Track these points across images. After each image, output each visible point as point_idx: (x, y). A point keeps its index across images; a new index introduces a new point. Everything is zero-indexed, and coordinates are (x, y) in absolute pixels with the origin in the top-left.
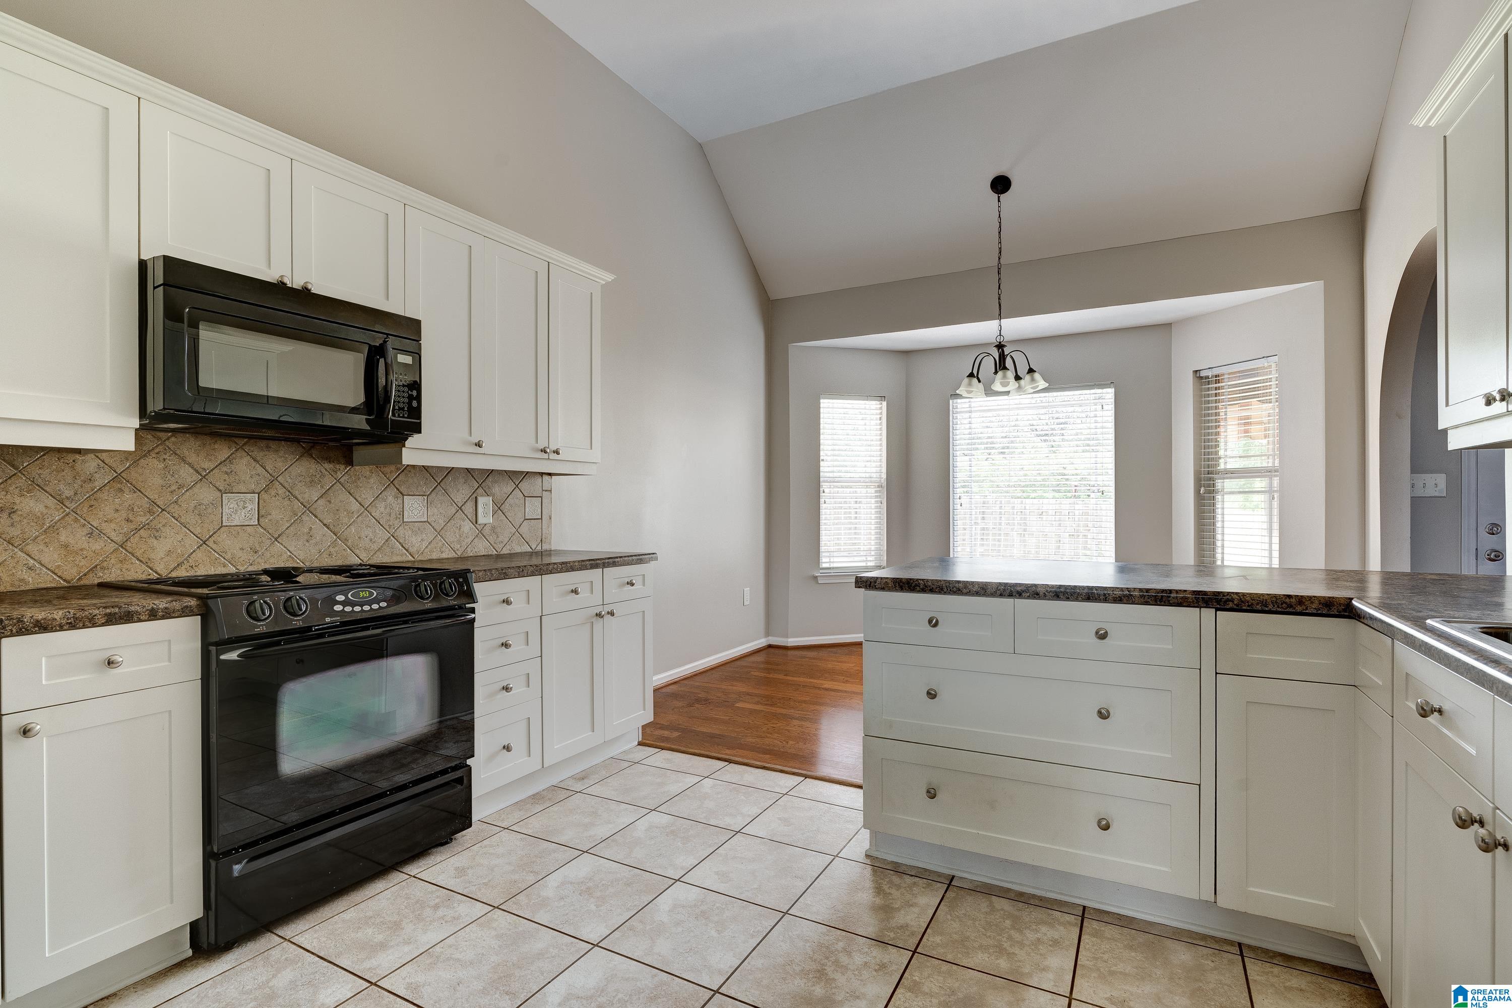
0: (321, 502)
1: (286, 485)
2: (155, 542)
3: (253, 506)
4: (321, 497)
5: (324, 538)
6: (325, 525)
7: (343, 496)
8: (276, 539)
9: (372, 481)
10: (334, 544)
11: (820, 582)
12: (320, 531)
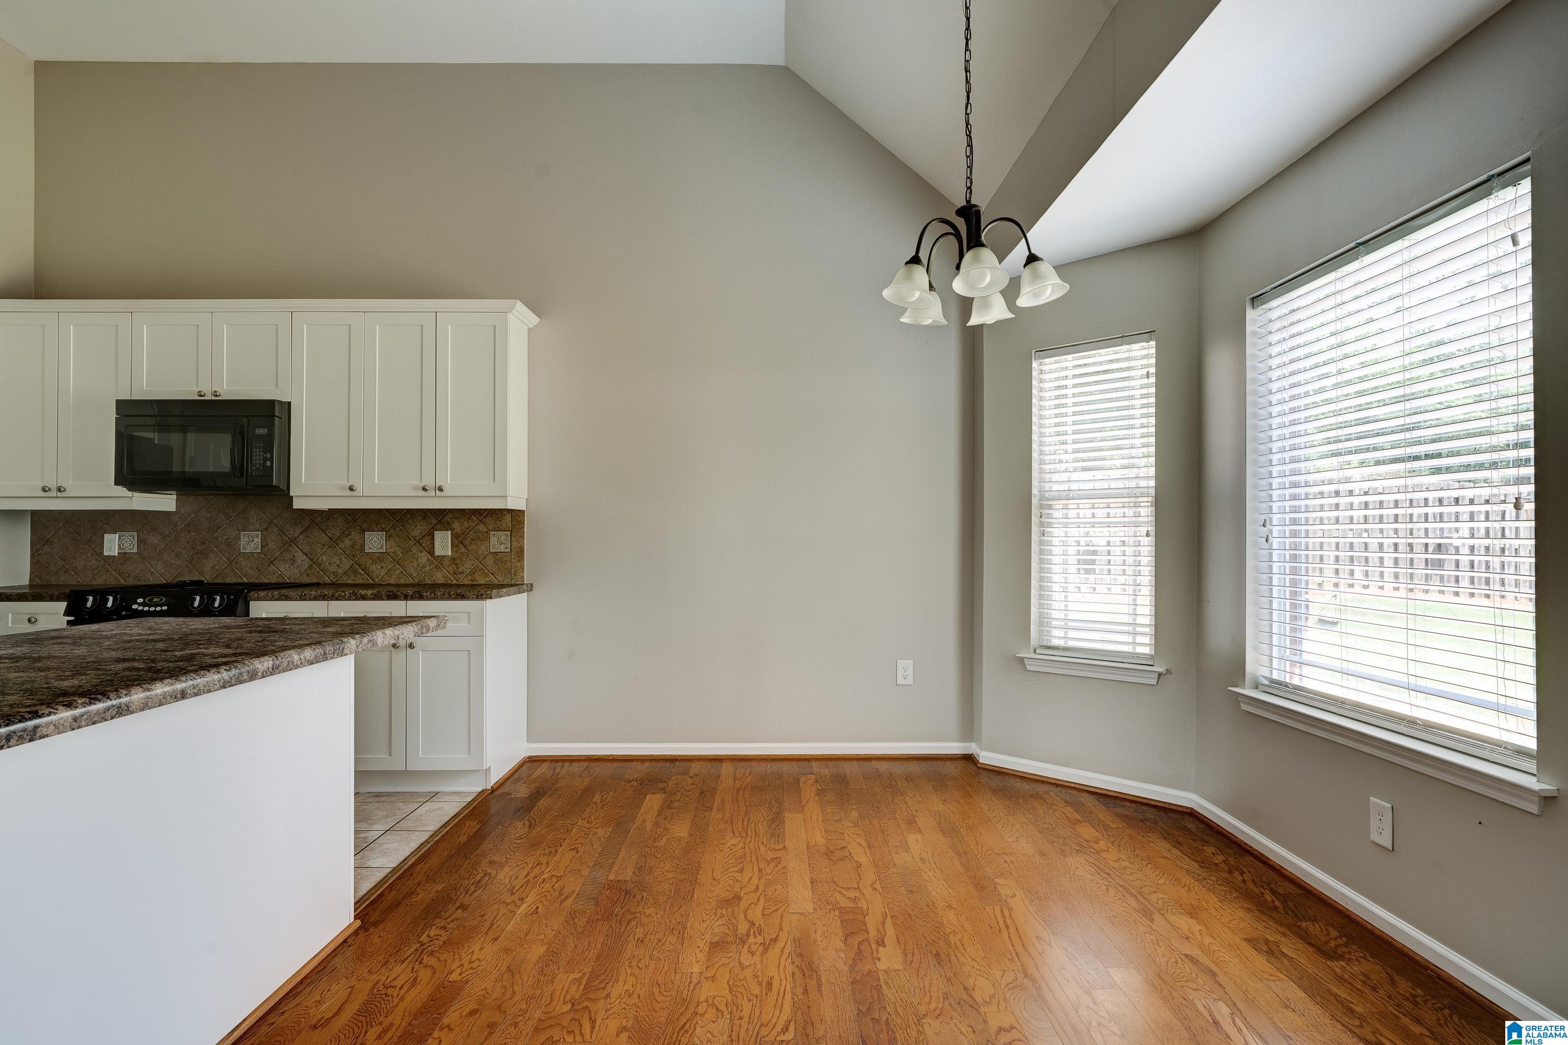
0: (301, 537)
1: (278, 525)
2: (206, 561)
3: (258, 540)
4: (302, 533)
5: (303, 563)
6: (304, 553)
7: (316, 532)
8: (272, 562)
9: (339, 521)
10: (310, 567)
11: (1029, 668)
12: (300, 557)
